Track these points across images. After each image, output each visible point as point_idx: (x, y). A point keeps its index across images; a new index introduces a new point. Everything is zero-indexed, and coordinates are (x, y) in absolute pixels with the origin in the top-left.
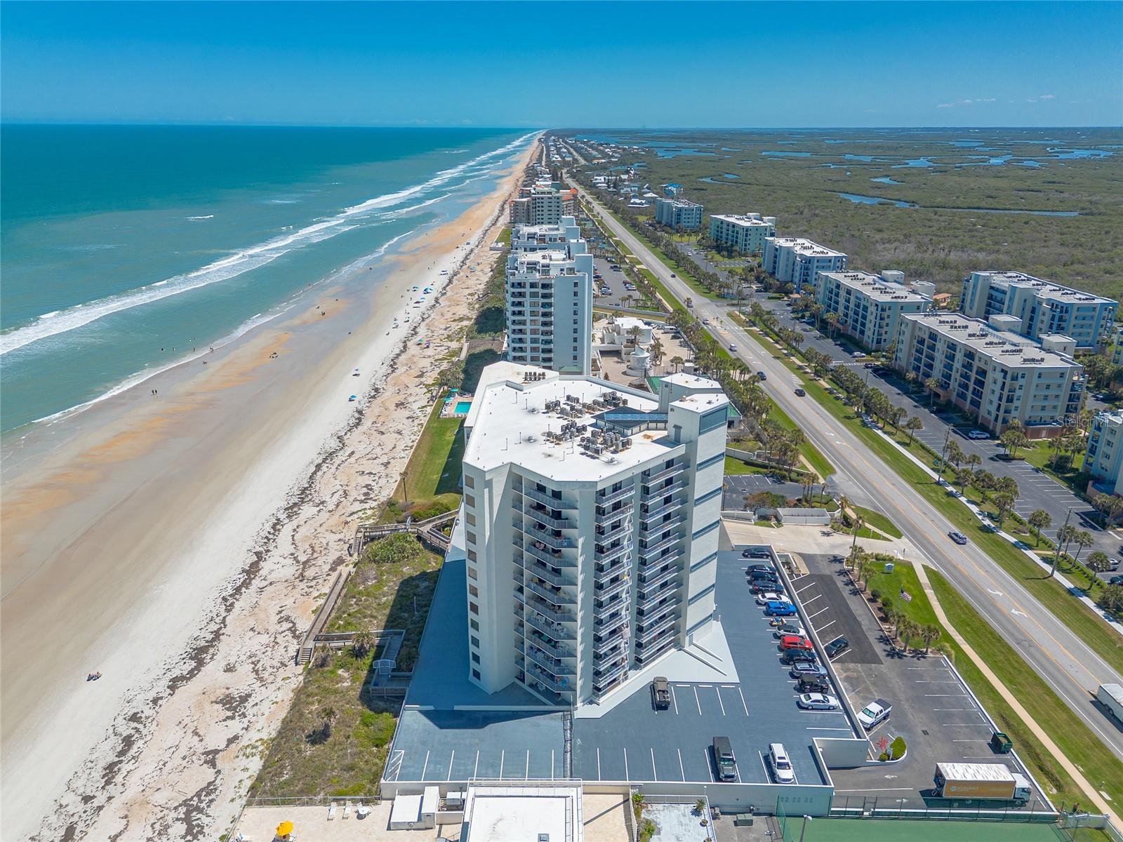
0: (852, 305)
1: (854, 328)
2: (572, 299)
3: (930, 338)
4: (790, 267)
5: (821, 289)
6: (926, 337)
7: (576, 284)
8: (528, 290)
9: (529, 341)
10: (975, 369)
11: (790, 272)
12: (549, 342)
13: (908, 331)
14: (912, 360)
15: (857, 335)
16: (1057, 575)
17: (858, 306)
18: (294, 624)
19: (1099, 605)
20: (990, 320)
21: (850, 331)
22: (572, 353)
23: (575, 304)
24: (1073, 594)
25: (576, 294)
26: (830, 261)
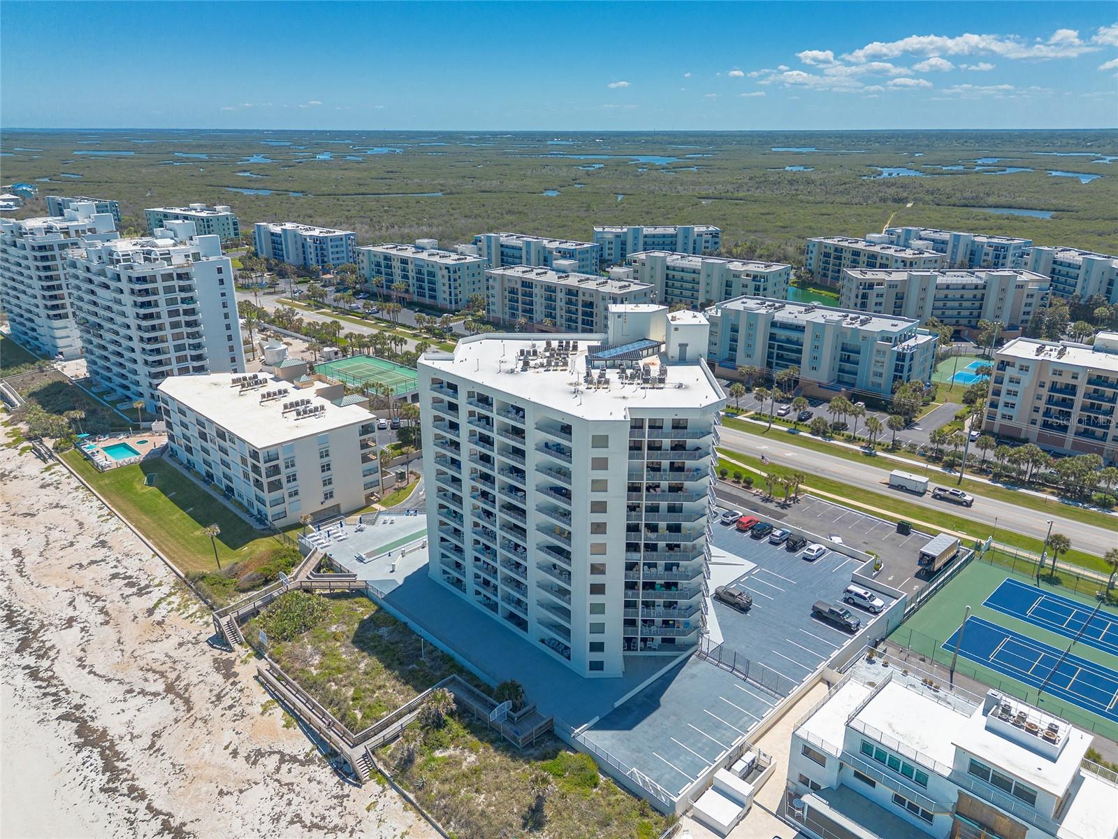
0: (411, 274)
1: (422, 295)
2: (219, 289)
3: (522, 286)
4: (301, 250)
5: (366, 264)
6: (519, 286)
7: (220, 271)
8: (160, 285)
9: (172, 349)
10: (580, 303)
11: (301, 256)
12: (198, 346)
13: (497, 285)
14: (507, 309)
15: (427, 301)
16: (772, 426)
17: (419, 272)
18: (279, 752)
19: (813, 434)
20: (554, 265)
21: (416, 298)
22: (228, 355)
23: (223, 295)
24: (793, 433)
25: (221, 282)
26: (341, 239)
